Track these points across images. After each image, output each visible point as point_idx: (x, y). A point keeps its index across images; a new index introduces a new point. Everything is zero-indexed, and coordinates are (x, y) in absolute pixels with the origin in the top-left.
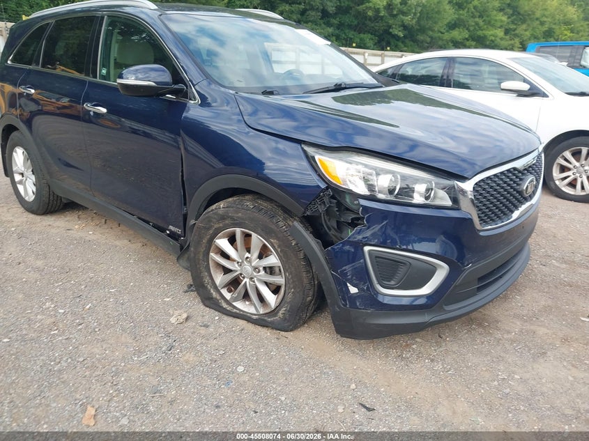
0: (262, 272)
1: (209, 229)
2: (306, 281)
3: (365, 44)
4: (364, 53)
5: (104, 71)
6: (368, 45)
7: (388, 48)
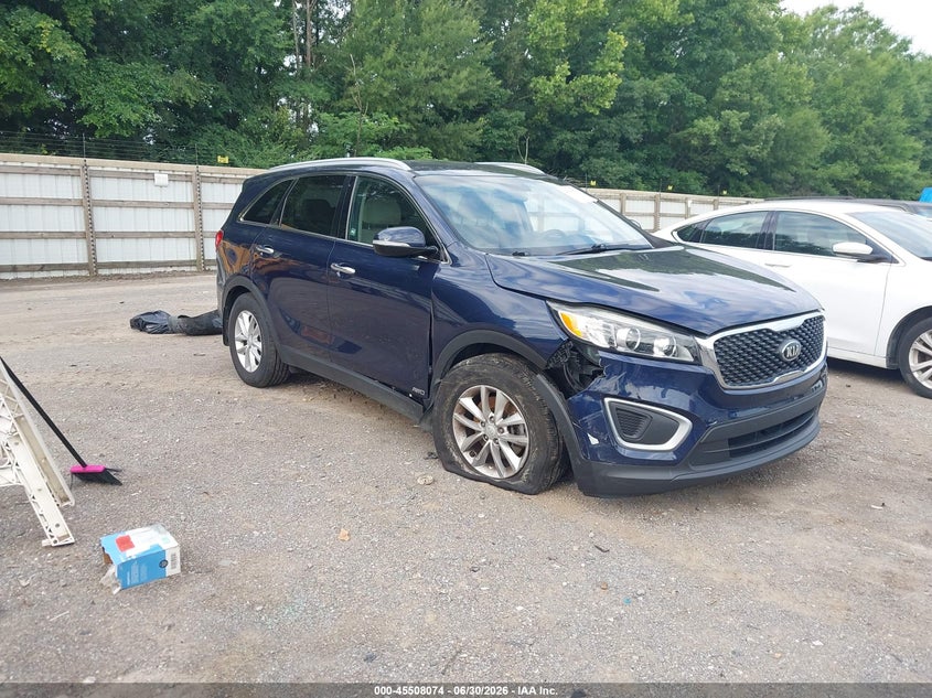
0: (506, 433)
1: (454, 386)
2: (549, 438)
3: (687, 186)
4: (687, 199)
5: (353, 232)
6: (693, 187)
7: (725, 192)
